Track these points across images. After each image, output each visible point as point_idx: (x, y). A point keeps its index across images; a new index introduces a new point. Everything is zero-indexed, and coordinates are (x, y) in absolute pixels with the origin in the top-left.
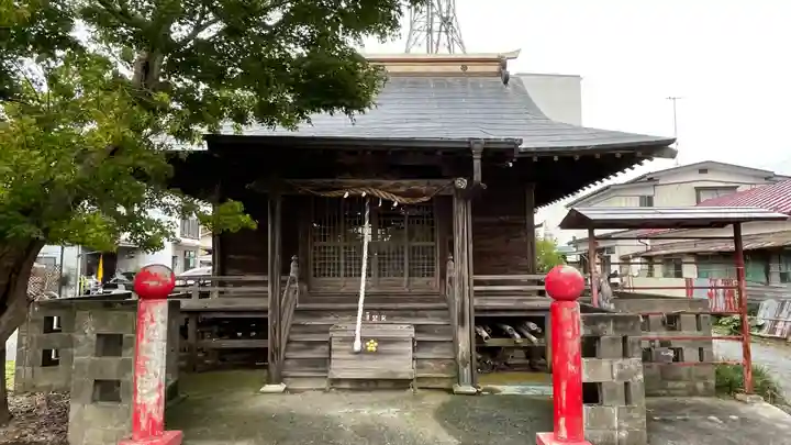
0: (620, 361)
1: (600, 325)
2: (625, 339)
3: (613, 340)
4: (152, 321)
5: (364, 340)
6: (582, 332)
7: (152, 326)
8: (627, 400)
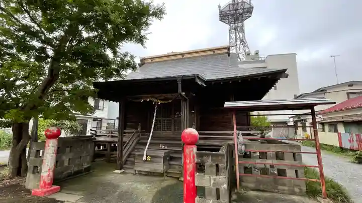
0: (215, 177)
1: (205, 158)
2: (217, 165)
3: (211, 166)
4: (48, 146)
5: (147, 156)
6: (196, 160)
7: (49, 148)
8: (218, 198)
